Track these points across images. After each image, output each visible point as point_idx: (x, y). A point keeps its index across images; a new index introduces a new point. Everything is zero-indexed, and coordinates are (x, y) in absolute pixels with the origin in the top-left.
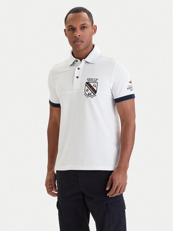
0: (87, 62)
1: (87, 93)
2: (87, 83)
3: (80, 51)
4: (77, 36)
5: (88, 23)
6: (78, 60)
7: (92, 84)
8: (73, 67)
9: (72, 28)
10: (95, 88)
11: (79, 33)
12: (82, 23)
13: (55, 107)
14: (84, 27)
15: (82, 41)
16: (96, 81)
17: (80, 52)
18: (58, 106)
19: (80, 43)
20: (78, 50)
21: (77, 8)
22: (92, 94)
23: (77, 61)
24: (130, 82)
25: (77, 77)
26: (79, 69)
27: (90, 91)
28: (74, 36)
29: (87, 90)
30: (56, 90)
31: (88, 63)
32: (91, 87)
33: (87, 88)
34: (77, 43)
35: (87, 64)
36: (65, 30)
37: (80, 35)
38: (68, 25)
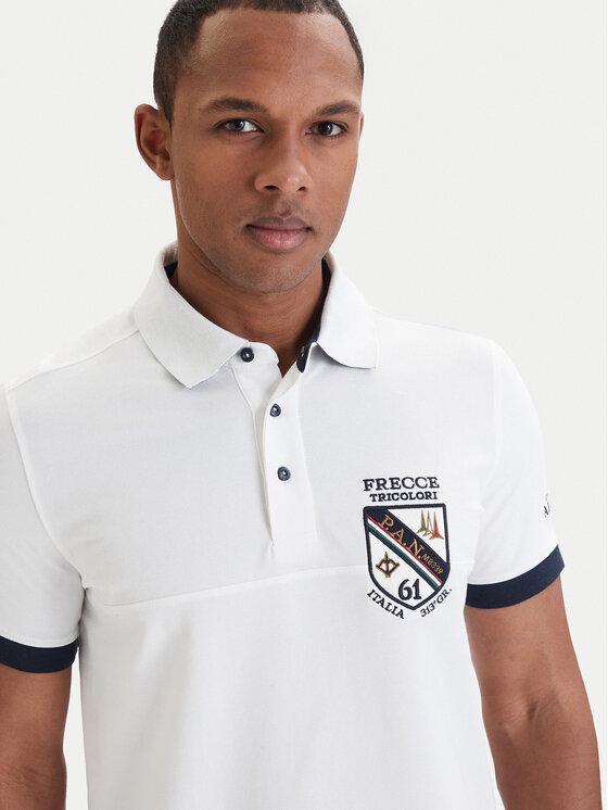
2: (371, 513)
7: (411, 519)
9: (239, 122)
12: (331, 101)
14: (326, 127)
15: (309, 229)
16: (428, 494)
19: (290, 242)
23: (246, 355)
25: (284, 474)
26: (275, 411)
27: (405, 573)
28: (260, 185)
29: (388, 567)
32: (409, 537)
33: (380, 551)
34: (277, 241)
36: (142, 116)
37: (309, 186)
38: (214, 95)
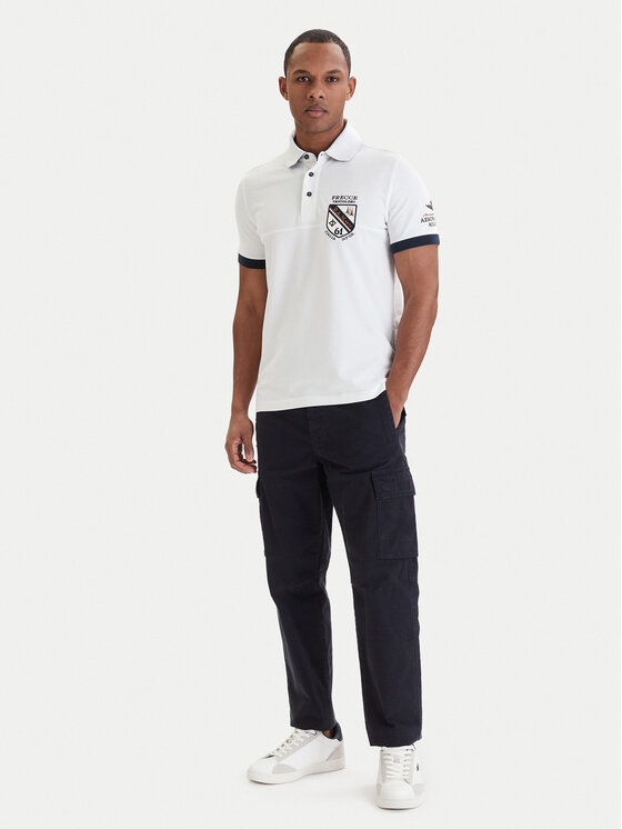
0: (330, 158)
1: (333, 229)
2: (331, 206)
3: (315, 133)
4: (317, 96)
5: (343, 70)
6: (310, 154)
7: (344, 209)
8: (298, 171)
9: (303, 78)
10: (351, 218)
11: (319, 91)
12: (331, 69)
13: (253, 268)
14: (332, 79)
15: (326, 111)
16: (352, 201)
17: (316, 137)
18: (260, 265)
19: (319, 114)
20: (313, 129)
21: (320, 31)
22: (345, 232)
23: (307, 157)
24: (430, 207)
25: (309, 194)
26: (311, 174)
27: (338, 226)
28: (308, 96)
29: (333, 223)
30: (256, 228)
31: (335, 160)
32: (341, 214)
33: (331, 218)
34: (314, 114)
35: (330, 162)
36: (281, 80)
37: (324, 95)
38: (296, 69)
